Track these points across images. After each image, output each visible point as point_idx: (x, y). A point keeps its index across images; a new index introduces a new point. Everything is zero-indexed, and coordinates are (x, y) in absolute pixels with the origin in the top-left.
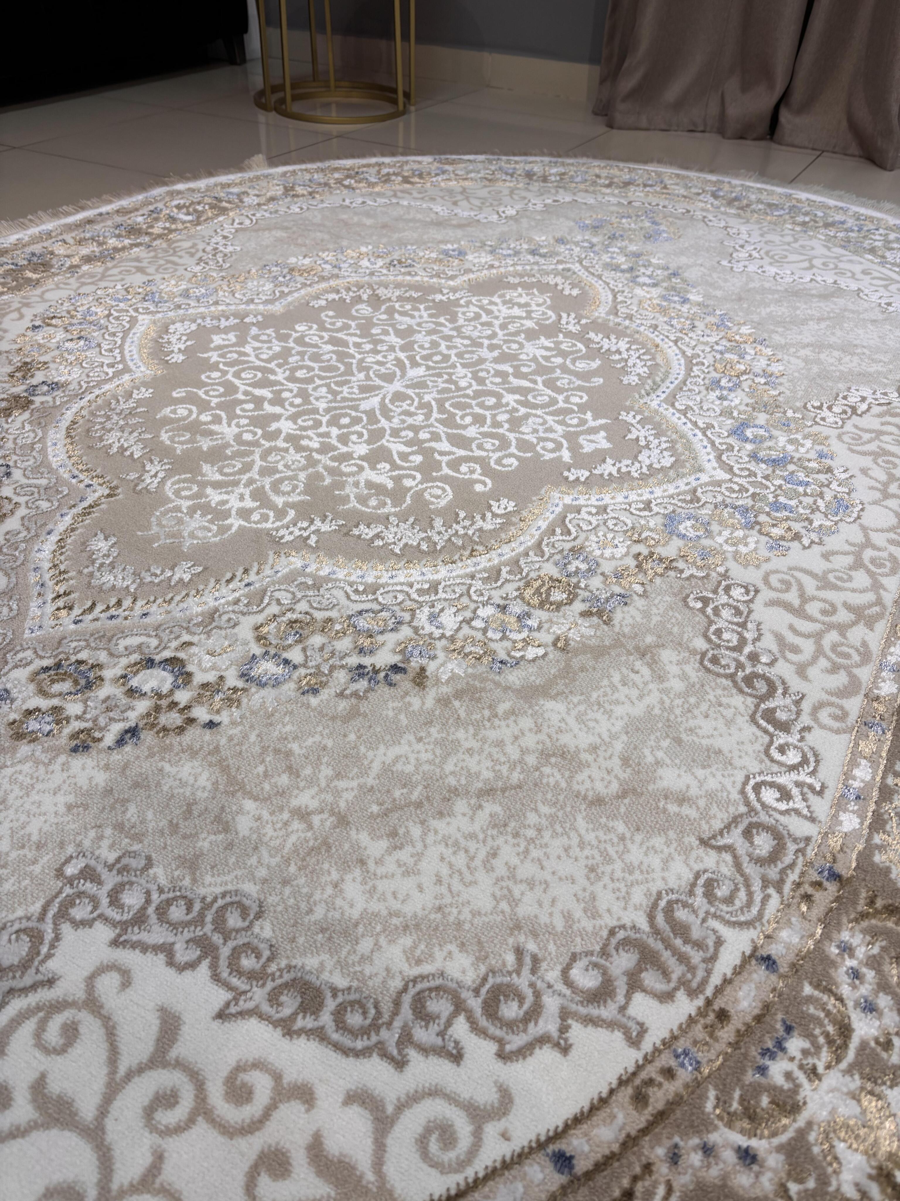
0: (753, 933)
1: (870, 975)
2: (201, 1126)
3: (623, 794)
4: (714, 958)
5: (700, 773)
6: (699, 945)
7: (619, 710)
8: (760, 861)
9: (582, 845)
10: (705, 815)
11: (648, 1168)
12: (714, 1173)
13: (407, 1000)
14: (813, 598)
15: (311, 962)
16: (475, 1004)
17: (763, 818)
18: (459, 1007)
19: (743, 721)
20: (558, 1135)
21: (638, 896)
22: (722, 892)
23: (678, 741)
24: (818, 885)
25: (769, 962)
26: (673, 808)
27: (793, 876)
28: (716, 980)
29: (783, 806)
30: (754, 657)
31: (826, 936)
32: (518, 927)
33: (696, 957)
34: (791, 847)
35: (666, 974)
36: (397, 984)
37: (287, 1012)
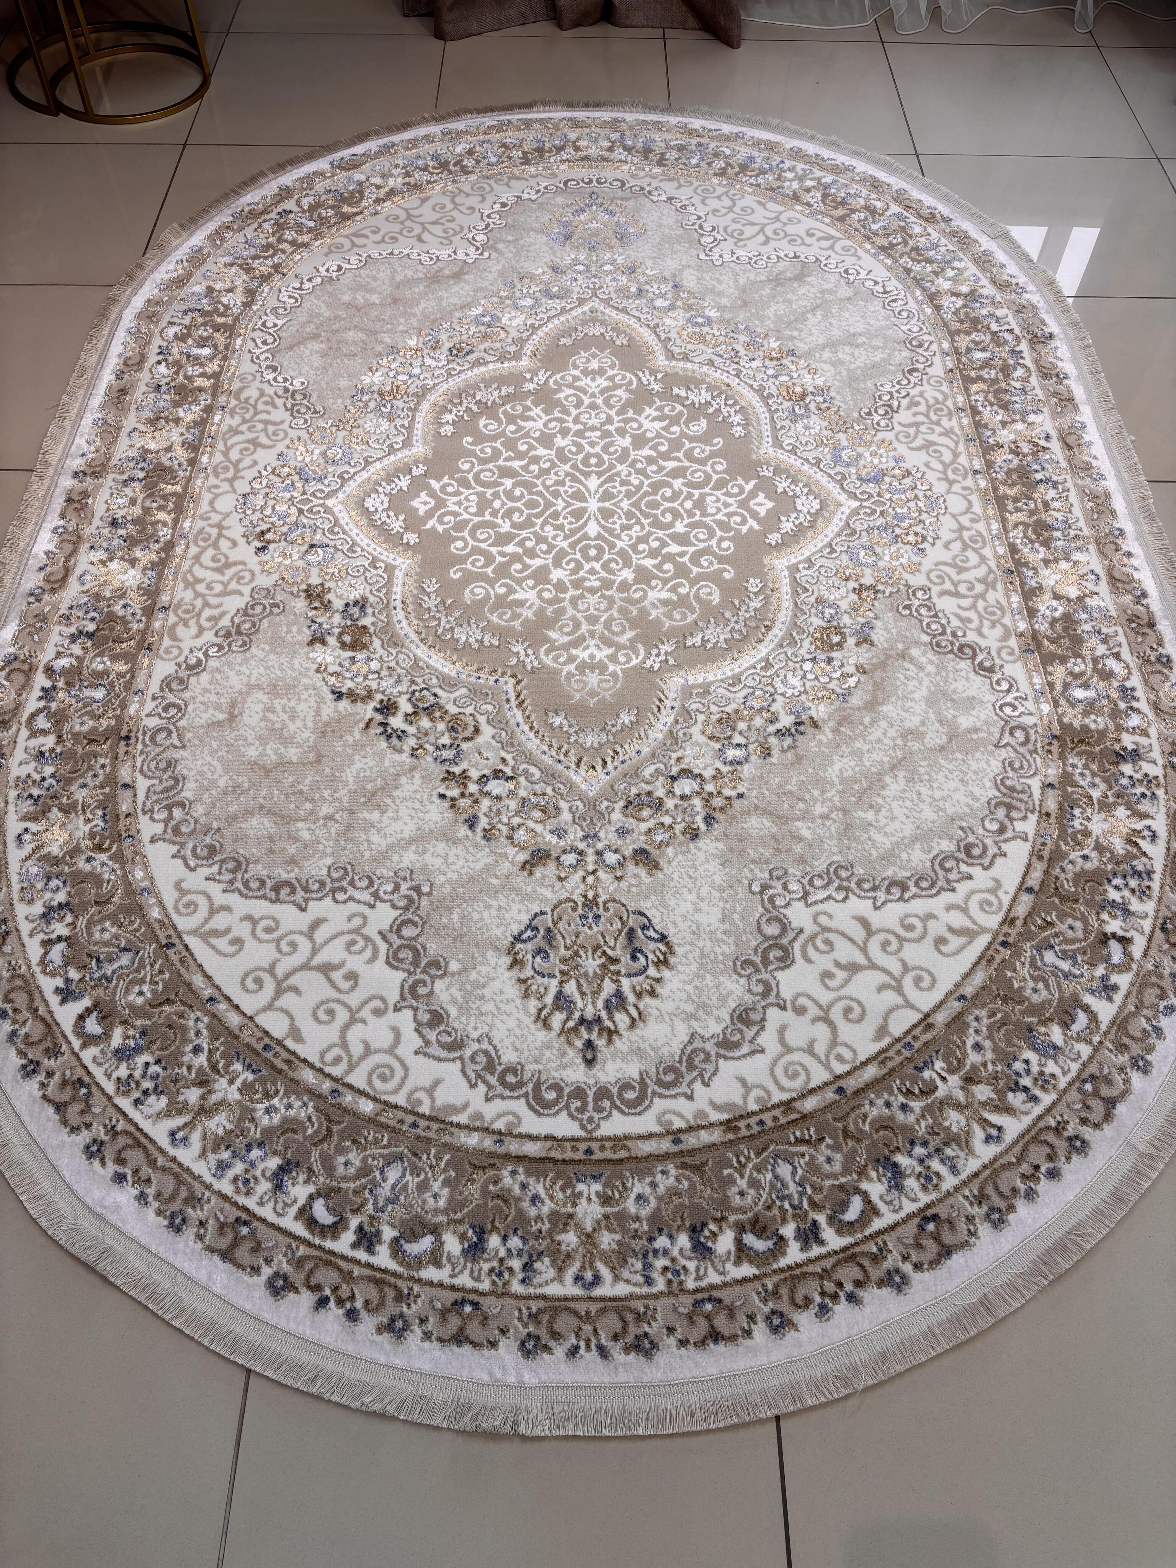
0: (1038, 777)
1: (1087, 772)
2: (906, 945)
3: (950, 740)
4: (1031, 796)
5: (974, 713)
6: (1023, 792)
7: (917, 696)
8: (1024, 744)
9: (950, 772)
10: (990, 734)
11: (1057, 878)
12: (1078, 868)
13: (937, 867)
14: (960, 582)
15: (889, 873)
16: (962, 856)
17: (1013, 724)
18: (958, 860)
19: (972, 675)
20: (1022, 883)
21: (988, 784)
22: (1017, 765)
23: (953, 700)
24: (1050, 744)
25: (1051, 785)
26: (975, 736)
27: (1039, 745)
28: (1037, 803)
29: (1016, 713)
30: (954, 634)
31: (1064, 764)
32: (953, 820)
33: (1024, 797)
34: (1032, 732)
35: (1019, 809)
36: (928, 864)
37: (898, 895)
